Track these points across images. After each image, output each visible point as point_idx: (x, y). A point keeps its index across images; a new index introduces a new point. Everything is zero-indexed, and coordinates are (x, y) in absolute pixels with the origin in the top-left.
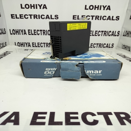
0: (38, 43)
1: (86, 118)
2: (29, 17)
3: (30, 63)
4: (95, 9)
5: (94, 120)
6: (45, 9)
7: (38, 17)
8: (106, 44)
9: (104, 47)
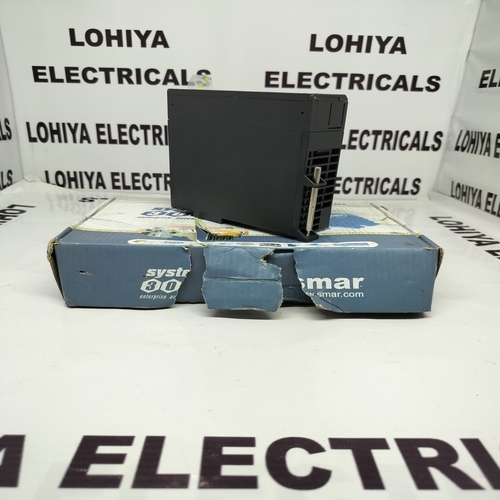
0: (134, 175)
1: (283, 462)
2: (101, 76)
3: (87, 248)
4: (348, 50)
5: (316, 470)
6: (160, 47)
7: (133, 77)
8: (393, 181)
9: (384, 193)
